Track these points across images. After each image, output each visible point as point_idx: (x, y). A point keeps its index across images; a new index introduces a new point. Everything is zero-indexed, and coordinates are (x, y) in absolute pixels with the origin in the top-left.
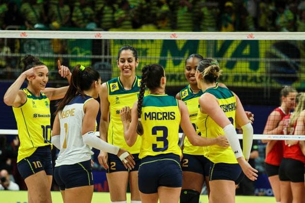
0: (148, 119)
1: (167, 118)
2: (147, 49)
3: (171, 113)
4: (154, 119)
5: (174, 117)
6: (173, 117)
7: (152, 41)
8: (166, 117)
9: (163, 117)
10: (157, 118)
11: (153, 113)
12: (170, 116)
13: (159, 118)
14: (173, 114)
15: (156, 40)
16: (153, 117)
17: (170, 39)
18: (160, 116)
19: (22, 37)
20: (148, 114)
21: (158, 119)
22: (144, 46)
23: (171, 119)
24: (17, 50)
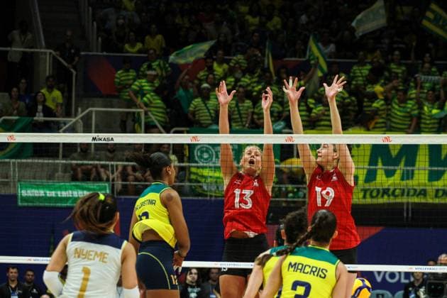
0: (291, 269)
1: (316, 273)
3: (323, 269)
4: (299, 271)
5: (325, 276)
6: (323, 276)
7: (358, 146)
8: (314, 272)
9: (312, 271)
10: (302, 271)
11: (299, 264)
12: (320, 273)
13: (306, 271)
14: (324, 271)
15: (364, 145)
16: (298, 269)
17: (382, 143)
18: (308, 269)
19: (193, 142)
20: (293, 264)
21: (304, 272)
23: (320, 276)
24: (186, 159)
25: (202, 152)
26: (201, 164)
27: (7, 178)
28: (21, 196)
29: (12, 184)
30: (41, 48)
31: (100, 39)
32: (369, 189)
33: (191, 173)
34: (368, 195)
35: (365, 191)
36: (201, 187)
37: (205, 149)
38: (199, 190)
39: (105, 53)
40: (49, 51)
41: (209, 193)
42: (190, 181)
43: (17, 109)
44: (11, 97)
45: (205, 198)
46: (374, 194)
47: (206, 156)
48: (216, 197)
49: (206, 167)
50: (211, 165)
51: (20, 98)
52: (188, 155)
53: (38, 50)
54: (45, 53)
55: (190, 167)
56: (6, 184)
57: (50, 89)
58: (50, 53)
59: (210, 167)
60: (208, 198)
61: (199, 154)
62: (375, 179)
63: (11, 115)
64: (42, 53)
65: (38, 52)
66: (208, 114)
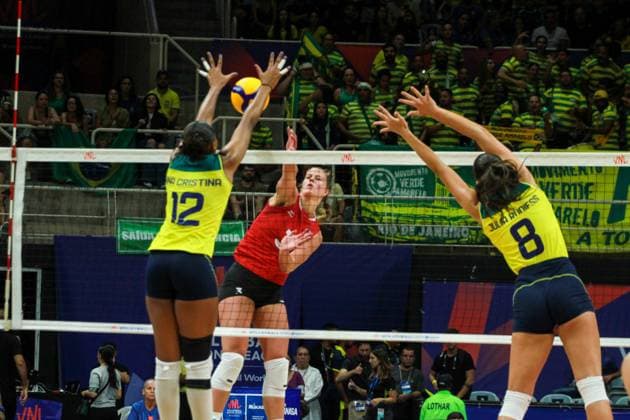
2: (589, 184)
7: (599, 169)
15: (606, 168)
17: (614, 165)
19: (345, 163)
22: (584, 179)
24: (354, 189)
25: (377, 179)
26: (375, 196)
27: (102, 214)
28: (121, 239)
29: (108, 222)
30: (152, 32)
31: (235, 19)
32: (614, 233)
33: (361, 209)
34: (612, 241)
35: (608, 234)
36: (376, 228)
37: (381, 175)
38: (374, 233)
39: (242, 39)
40: (162, 36)
41: (386, 238)
42: (361, 219)
43: (116, 118)
44: (107, 100)
45: (381, 244)
46: (622, 238)
47: (382, 184)
48: (395, 242)
49: (382, 200)
50: (388, 196)
51: (120, 103)
52: (356, 183)
53: (148, 35)
54: (158, 39)
55: (360, 200)
56: (102, 223)
57: (163, 89)
58: (165, 39)
59: (389, 200)
60: (386, 244)
61: (373, 182)
62: (622, 217)
63: (109, 126)
64: (153, 38)
65: (148, 38)
66: (366, 125)
